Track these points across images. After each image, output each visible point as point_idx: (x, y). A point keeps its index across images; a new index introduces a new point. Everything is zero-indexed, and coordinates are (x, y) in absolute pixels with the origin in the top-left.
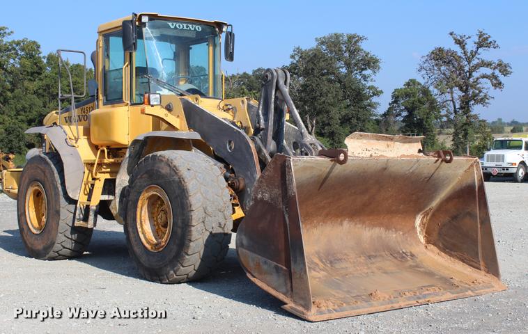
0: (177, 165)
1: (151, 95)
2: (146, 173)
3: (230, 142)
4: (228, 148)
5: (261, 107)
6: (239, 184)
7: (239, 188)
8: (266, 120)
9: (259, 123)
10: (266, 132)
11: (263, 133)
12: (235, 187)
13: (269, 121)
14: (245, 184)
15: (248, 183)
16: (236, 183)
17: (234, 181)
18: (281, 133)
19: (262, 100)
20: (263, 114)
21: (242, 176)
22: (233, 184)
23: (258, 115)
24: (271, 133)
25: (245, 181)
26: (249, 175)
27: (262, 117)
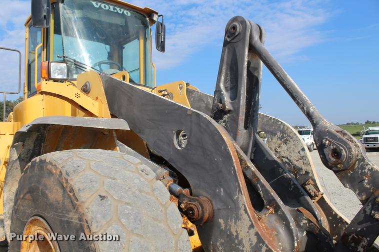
0: (76, 188)
1: (52, 64)
2: (29, 192)
3: (178, 134)
4: (175, 142)
5: (223, 78)
6: (203, 211)
7: (202, 218)
8: (235, 96)
9: (221, 103)
10: (235, 116)
11: (229, 117)
12: (195, 217)
13: (240, 98)
14: (213, 211)
15: (219, 209)
16: (197, 208)
17: (192, 204)
18: (255, 118)
19: (224, 67)
20: (226, 88)
21: (204, 194)
22: (191, 211)
23: (218, 91)
24: (244, 118)
25: (212, 205)
26: (222, 194)
27: (225, 93)
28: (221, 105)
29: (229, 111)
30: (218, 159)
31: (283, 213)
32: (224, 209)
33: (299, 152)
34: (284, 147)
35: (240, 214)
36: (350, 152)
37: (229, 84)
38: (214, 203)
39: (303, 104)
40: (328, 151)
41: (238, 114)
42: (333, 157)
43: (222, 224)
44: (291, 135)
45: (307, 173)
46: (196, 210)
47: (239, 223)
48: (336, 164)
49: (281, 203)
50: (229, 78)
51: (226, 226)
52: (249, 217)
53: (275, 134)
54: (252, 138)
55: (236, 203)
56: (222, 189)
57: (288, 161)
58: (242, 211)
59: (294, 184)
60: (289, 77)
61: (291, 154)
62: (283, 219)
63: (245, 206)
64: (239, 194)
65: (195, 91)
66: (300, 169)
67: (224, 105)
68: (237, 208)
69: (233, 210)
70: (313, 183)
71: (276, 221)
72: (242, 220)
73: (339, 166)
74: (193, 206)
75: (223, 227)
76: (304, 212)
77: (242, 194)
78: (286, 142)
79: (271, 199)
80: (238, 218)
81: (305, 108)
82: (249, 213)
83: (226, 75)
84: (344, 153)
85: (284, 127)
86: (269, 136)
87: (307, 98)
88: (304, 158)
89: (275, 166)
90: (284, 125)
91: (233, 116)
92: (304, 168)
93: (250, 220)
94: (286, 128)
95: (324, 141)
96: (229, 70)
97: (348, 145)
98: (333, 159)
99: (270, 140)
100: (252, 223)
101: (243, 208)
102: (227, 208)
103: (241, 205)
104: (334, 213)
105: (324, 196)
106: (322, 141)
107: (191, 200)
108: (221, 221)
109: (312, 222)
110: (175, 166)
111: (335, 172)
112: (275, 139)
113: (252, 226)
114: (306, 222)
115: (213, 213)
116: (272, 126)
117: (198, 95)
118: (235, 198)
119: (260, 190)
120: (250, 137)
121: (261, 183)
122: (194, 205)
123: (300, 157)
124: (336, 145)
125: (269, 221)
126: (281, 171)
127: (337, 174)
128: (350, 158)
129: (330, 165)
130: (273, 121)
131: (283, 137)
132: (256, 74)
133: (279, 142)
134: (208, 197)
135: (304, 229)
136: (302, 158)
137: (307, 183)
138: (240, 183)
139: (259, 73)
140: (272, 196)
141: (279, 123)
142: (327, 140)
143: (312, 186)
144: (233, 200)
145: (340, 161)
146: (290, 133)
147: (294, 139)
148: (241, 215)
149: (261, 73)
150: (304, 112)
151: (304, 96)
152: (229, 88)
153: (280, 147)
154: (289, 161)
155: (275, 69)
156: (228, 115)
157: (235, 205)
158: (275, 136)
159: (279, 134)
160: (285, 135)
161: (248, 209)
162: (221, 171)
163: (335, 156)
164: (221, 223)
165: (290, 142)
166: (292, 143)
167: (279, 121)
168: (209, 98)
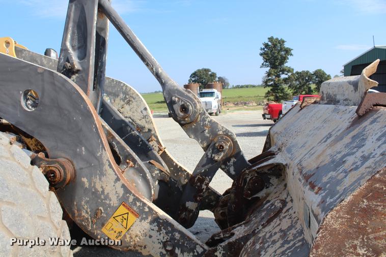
4: (23, 103)
5: (69, 36)
6: (65, 173)
7: (64, 180)
8: (83, 55)
9: (69, 62)
10: (84, 76)
11: (77, 77)
12: (57, 179)
13: (90, 57)
14: (75, 171)
15: (81, 169)
16: (59, 170)
17: (52, 167)
18: (102, 79)
19: (71, 25)
20: (73, 47)
21: (63, 155)
22: (52, 174)
23: (64, 50)
24: (93, 78)
25: (73, 165)
26: (84, 153)
27: (72, 52)
28: (69, 65)
29: (78, 71)
30: (78, 118)
31: (140, 166)
32: (87, 167)
33: (142, 112)
34: (127, 107)
35: (104, 170)
36: (195, 107)
37: (76, 43)
38: (75, 163)
39: (152, 65)
40: (177, 108)
41: (87, 75)
42: (181, 112)
43: (86, 183)
44: (134, 96)
45: (150, 130)
46: (57, 172)
47: (104, 179)
48: (184, 118)
49: (136, 157)
50: (76, 37)
51: (90, 184)
52: (114, 171)
53: (118, 96)
54: (100, 98)
55: (99, 160)
56: (83, 148)
57: (131, 121)
58: (107, 167)
59: (142, 141)
60: (138, 39)
61: (134, 114)
62: (140, 171)
63: (109, 162)
64: (102, 150)
65: (25, 50)
66: (143, 128)
67: (73, 65)
68: (101, 164)
69: (97, 167)
70: (156, 140)
71: (134, 174)
72: (107, 175)
73: (186, 119)
74: (54, 169)
75: (87, 185)
76: (155, 164)
77: (105, 150)
78: (128, 103)
79: (127, 154)
80: (102, 174)
81: (154, 69)
82: (114, 168)
83: (73, 33)
84: (190, 108)
85: (126, 89)
86: (112, 97)
87: (155, 60)
88: (147, 117)
89: (123, 125)
90: (127, 86)
91: (82, 76)
92: (147, 126)
93: (116, 174)
94: (128, 89)
95: (173, 98)
96: (76, 28)
97: (194, 100)
98: (182, 114)
99: (113, 101)
100: (118, 176)
101: (108, 163)
102: (91, 165)
103: (105, 161)
104: (175, 164)
105: (166, 150)
106: (171, 98)
107: (49, 163)
108: (85, 180)
109: (162, 172)
110: (24, 130)
111: (182, 125)
112: (118, 100)
113: (118, 179)
114: (158, 172)
115: (75, 173)
116: (115, 87)
117: (29, 54)
118: (98, 155)
119: (116, 147)
120: (98, 98)
121: (117, 140)
122: (54, 167)
123: (142, 117)
124: (184, 102)
125: (128, 175)
126: (129, 129)
127: (183, 127)
128: (196, 112)
129: (179, 119)
130: (115, 83)
131: (125, 98)
132: (102, 35)
133: (122, 103)
134: (68, 157)
135: (156, 179)
136: (145, 117)
137: (150, 140)
138: (103, 140)
139: (105, 33)
140: (128, 151)
141: (122, 85)
142: (176, 97)
143: (155, 142)
144: (97, 158)
145: (187, 115)
146: (133, 94)
147: (136, 100)
148: (106, 170)
149: (108, 34)
150: (153, 72)
151: (153, 57)
152: (77, 47)
153: (123, 108)
154: (133, 120)
155: (125, 31)
156: (77, 75)
157: (99, 162)
158: (118, 97)
159: (122, 95)
160: (127, 96)
161: (112, 164)
162: (81, 130)
163: (183, 111)
164: (84, 182)
165: (132, 102)
166: (134, 103)
167: (121, 83)
168: (43, 59)
